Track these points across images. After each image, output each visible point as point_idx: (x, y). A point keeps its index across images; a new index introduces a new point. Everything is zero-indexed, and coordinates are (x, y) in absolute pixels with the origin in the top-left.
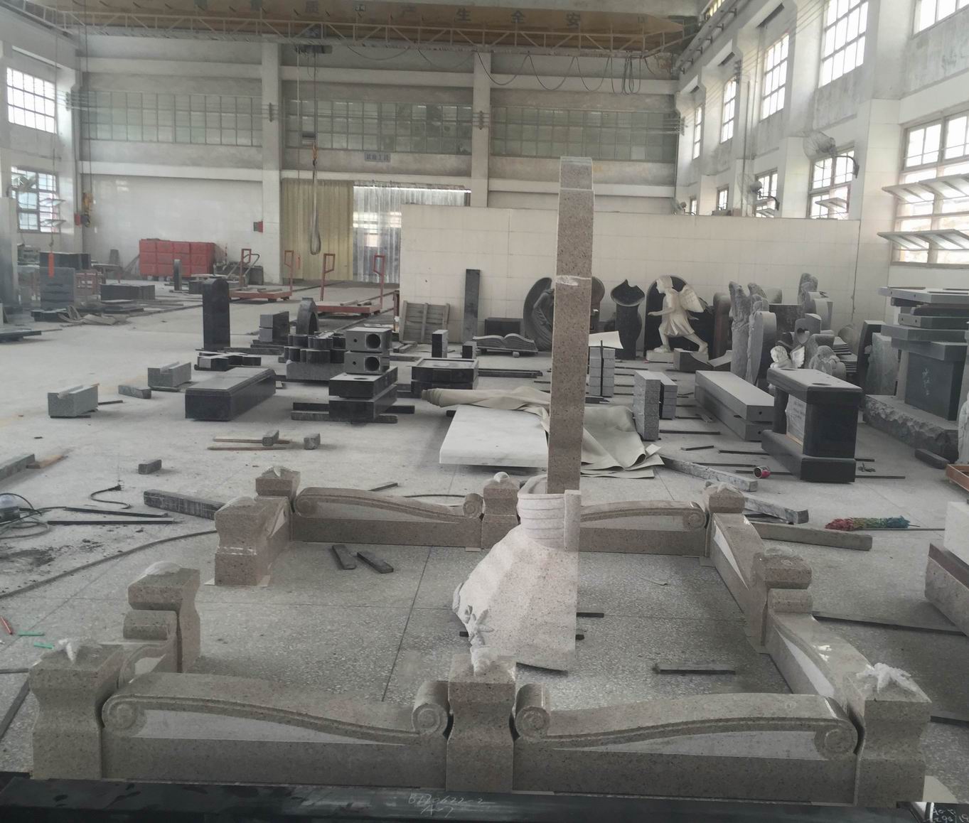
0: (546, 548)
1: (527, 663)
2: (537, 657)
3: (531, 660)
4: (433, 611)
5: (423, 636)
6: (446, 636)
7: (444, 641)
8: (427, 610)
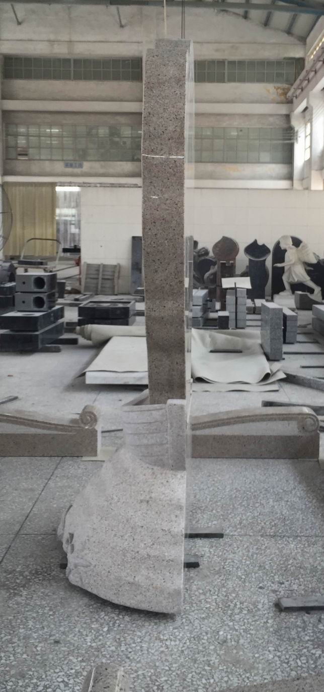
0: (151, 467)
1: (128, 604)
2: (139, 597)
3: (132, 601)
4: (40, 538)
5: (18, 570)
6: (45, 570)
7: (40, 576)
8: (33, 536)
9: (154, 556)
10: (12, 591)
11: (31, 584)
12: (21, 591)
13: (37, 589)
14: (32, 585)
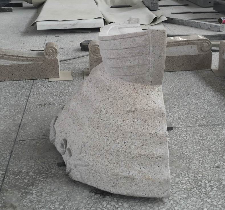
4: (34, 142)
5: (24, 171)
6: (45, 168)
7: (43, 175)
8: (28, 141)
9: (144, 155)
10: (23, 191)
11: (37, 182)
12: (31, 190)
13: (44, 186)
14: (39, 183)
